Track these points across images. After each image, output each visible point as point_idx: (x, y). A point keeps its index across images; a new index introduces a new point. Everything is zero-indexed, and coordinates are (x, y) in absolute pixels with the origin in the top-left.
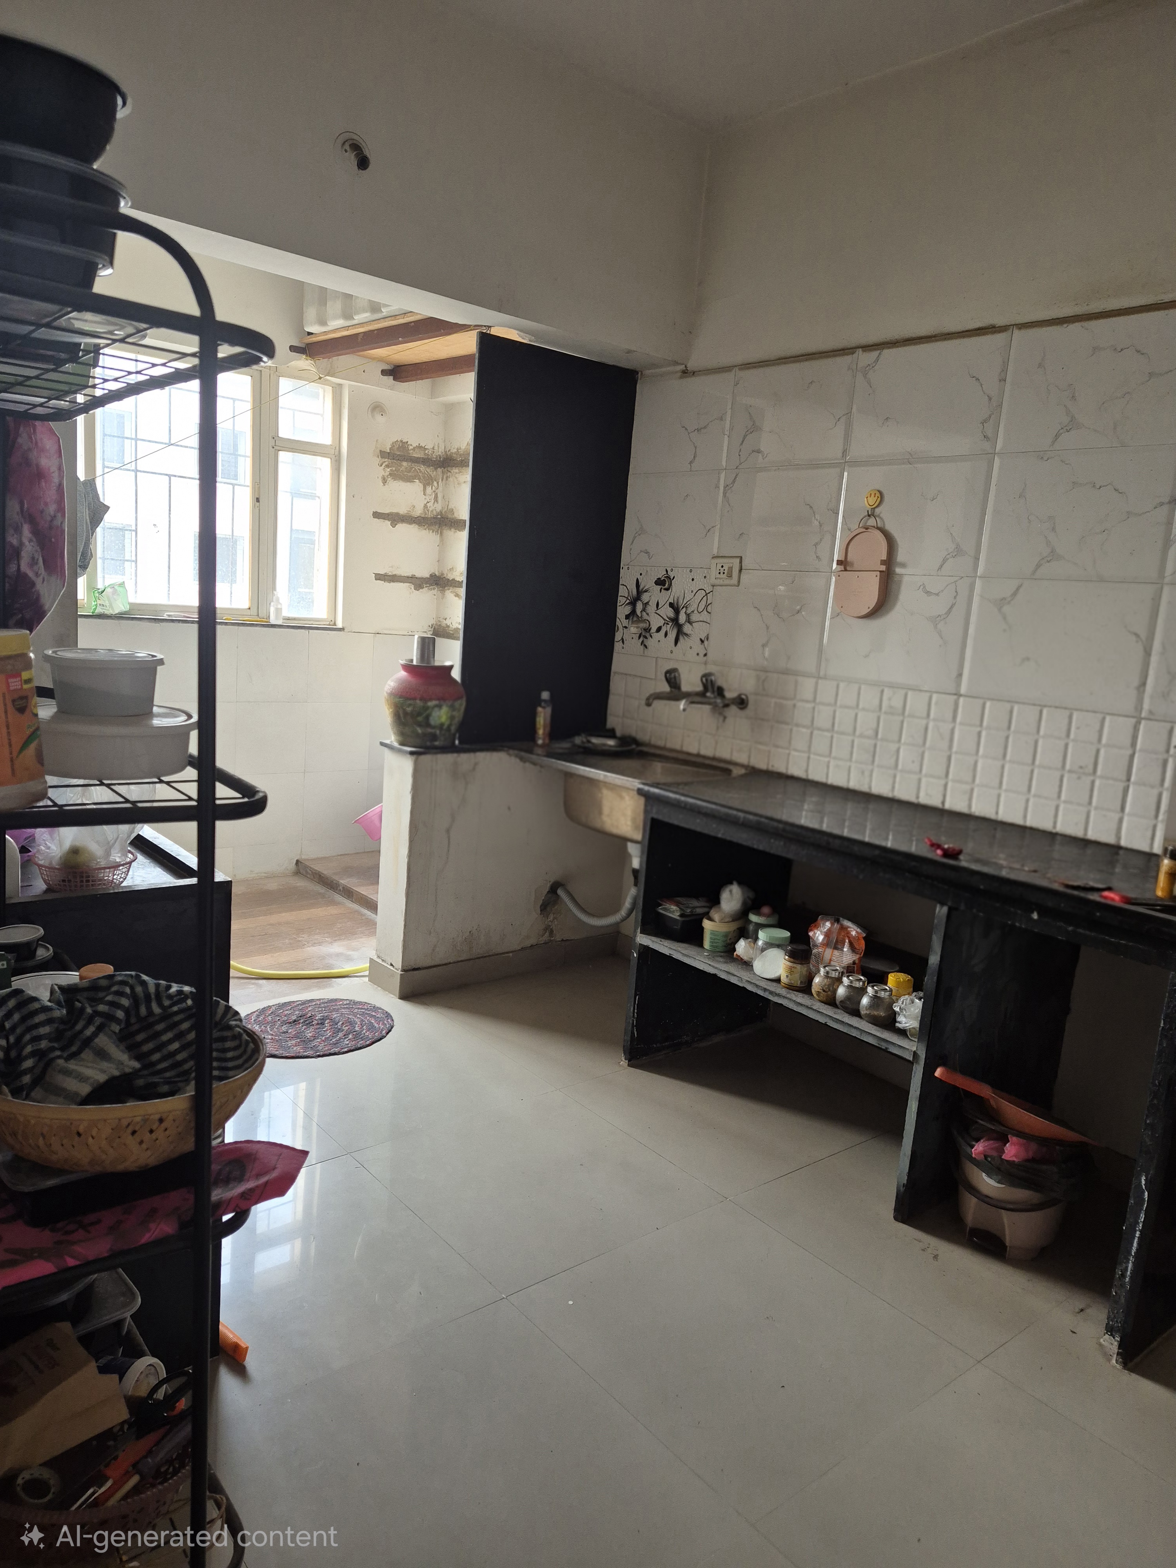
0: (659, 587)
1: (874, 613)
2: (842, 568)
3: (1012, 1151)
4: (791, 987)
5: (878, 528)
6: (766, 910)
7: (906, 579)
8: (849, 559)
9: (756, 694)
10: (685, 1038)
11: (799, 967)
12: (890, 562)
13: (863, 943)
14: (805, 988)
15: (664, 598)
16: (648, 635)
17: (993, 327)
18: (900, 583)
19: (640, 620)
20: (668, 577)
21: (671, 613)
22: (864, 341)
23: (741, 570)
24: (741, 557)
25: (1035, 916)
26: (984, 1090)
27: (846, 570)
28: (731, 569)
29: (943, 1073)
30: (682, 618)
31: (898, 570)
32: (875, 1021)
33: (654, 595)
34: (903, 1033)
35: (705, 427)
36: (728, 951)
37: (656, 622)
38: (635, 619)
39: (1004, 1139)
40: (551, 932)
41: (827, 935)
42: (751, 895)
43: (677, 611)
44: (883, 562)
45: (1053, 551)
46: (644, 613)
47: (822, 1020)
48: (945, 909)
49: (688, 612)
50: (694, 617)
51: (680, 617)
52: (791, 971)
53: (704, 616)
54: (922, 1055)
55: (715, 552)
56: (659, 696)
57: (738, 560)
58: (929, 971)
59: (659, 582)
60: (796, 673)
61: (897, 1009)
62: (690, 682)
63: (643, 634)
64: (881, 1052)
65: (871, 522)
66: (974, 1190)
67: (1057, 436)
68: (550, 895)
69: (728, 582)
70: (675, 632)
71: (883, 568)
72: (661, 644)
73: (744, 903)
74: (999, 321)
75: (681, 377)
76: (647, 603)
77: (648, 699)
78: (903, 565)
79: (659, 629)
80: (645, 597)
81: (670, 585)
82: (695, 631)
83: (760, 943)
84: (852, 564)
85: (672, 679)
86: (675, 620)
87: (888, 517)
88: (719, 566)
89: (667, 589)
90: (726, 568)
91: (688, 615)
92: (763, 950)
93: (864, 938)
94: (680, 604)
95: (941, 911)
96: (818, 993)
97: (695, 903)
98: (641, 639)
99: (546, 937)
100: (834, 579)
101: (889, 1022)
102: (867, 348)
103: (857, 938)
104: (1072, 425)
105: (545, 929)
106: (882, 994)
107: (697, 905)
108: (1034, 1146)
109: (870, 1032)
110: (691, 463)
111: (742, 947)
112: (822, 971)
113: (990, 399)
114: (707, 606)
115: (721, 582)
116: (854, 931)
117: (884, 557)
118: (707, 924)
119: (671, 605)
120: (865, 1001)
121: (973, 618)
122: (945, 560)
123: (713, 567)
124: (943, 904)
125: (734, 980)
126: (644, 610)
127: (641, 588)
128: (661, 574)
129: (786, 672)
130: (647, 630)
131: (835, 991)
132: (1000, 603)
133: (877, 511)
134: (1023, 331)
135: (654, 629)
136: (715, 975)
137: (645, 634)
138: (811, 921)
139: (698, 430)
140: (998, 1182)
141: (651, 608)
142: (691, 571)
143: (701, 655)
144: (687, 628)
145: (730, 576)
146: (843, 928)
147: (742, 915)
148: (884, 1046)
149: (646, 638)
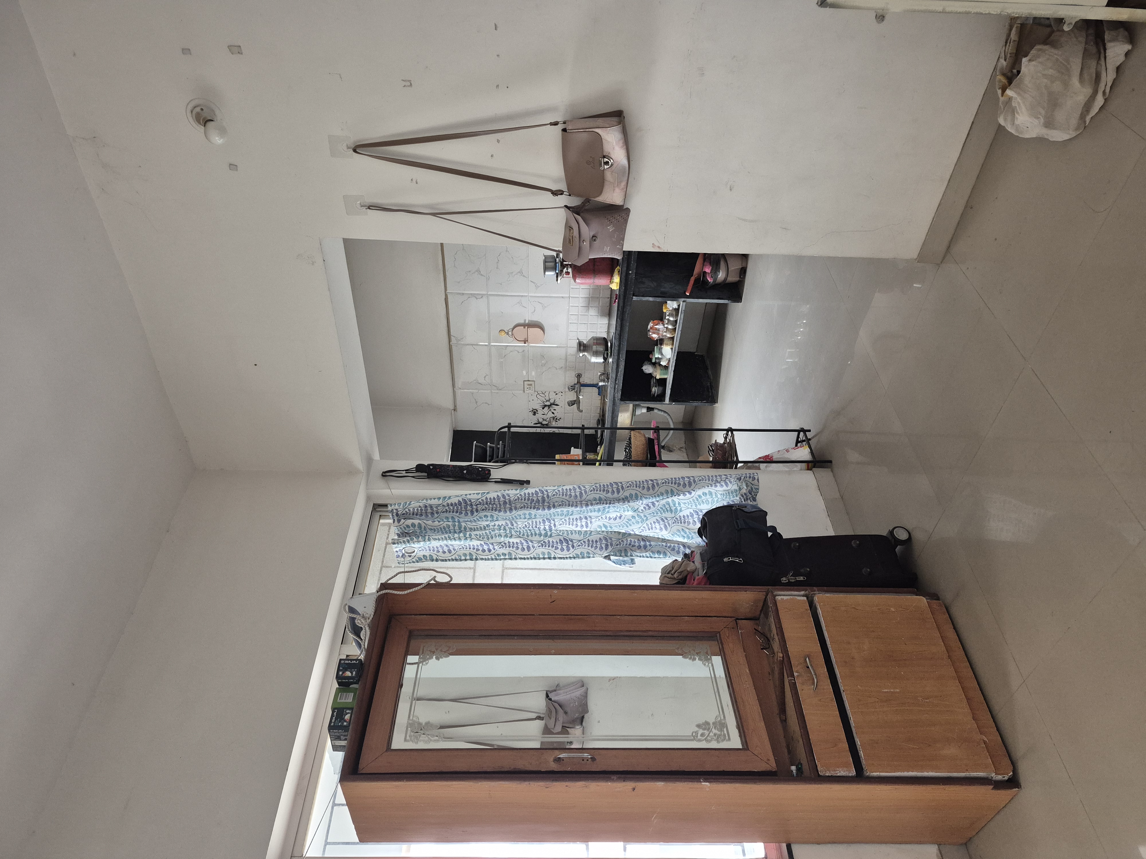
0: (536, 414)
1: (543, 329)
2: (527, 342)
3: (708, 270)
4: (673, 344)
5: (513, 330)
6: (651, 356)
7: (530, 319)
8: (523, 340)
9: (575, 371)
10: (709, 384)
11: (665, 342)
12: (524, 325)
13: (655, 321)
14: (672, 339)
15: (540, 412)
16: (556, 418)
17: (445, 299)
18: (531, 321)
19: (550, 422)
20: (532, 410)
21: (546, 408)
22: (448, 342)
23: (529, 381)
24: (524, 381)
25: (630, 272)
26: (693, 279)
27: (528, 341)
28: (528, 385)
29: (688, 293)
30: (548, 403)
31: (527, 322)
32: (677, 315)
33: (539, 416)
34: (679, 306)
35: (476, 400)
36: (666, 368)
37: (550, 415)
38: (550, 424)
39: (705, 273)
40: (681, 448)
41: (654, 333)
42: (646, 363)
43: (546, 406)
44: (524, 328)
45: (519, 272)
46: (547, 420)
47: (680, 332)
48: (634, 297)
49: (545, 401)
50: (547, 399)
51: (548, 404)
52: (667, 344)
53: (547, 394)
54: (683, 299)
55: (522, 392)
56: (578, 408)
57: (525, 382)
58: (655, 300)
59: (534, 414)
60: (566, 356)
61: (671, 309)
62: (572, 396)
63: (555, 420)
64: (685, 312)
65: (510, 333)
66: (726, 279)
67: (482, 275)
68: (665, 449)
69: (533, 385)
70: (554, 406)
71: (526, 327)
72: (559, 411)
73: (650, 364)
74: (444, 297)
75: (457, 411)
76: (543, 419)
77: (580, 411)
78: (525, 320)
79: (553, 413)
80: (541, 420)
81: (535, 409)
82: (553, 397)
83: (660, 356)
84: (525, 338)
85: (571, 403)
86: (549, 406)
87: (508, 327)
88: (527, 389)
89: (537, 411)
90: (528, 387)
91: (547, 401)
92: (662, 354)
93: (653, 321)
94: (541, 405)
95: (635, 298)
96: (672, 334)
97: (652, 383)
98: (557, 420)
99: (684, 450)
100: (531, 345)
101: (677, 310)
102: (450, 340)
103: (654, 323)
104: (478, 271)
105: (680, 450)
106: (668, 314)
107: (653, 381)
108: (705, 263)
109: (680, 317)
110: (489, 405)
111: (663, 363)
112: (664, 334)
113: (469, 297)
114: (543, 393)
115: (533, 388)
116: (651, 324)
117: (523, 327)
118: (658, 377)
119: (543, 408)
120: (671, 319)
121: (543, 295)
122: (523, 306)
123: (528, 392)
124: (632, 298)
125: (674, 364)
126: (546, 420)
127: (537, 422)
128: (531, 414)
129: (566, 359)
130: (553, 418)
131: (670, 329)
132: (537, 287)
133: (506, 331)
134: (448, 289)
135: (553, 415)
136: (674, 371)
137: (555, 419)
138: (651, 339)
139: (476, 402)
140: (719, 272)
141: (545, 417)
142: (530, 401)
143: (562, 394)
144: (552, 401)
145: (531, 385)
146: (651, 328)
147: (654, 364)
148: (683, 311)
149: (556, 419)
